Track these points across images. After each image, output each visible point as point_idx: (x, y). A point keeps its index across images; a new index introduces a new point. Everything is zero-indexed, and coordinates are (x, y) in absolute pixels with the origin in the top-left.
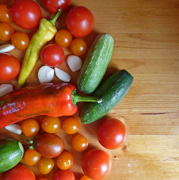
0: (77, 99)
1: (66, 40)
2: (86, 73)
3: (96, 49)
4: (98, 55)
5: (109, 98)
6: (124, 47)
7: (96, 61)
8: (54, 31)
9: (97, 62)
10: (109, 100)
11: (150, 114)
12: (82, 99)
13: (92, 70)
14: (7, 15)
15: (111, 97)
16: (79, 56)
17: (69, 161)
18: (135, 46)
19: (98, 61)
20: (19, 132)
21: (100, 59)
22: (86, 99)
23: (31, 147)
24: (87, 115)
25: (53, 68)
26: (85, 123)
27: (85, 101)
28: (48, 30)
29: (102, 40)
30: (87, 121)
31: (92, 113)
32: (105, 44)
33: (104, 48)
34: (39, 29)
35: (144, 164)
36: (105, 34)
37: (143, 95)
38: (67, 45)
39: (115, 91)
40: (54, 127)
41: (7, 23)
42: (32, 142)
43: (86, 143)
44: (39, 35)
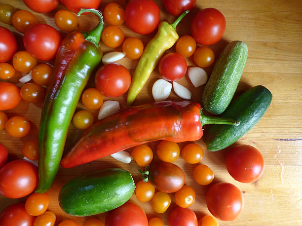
0: (205, 121)
1: (190, 49)
2: (217, 89)
3: (230, 60)
4: (233, 68)
5: (246, 120)
6: (257, 58)
7: (230, 74)
8: (176, 37)
9: (231, 77)
10: (246, 122)
11: (288, 140)
12: (211, 121)
13: (226, 86)
14: (119, 17)
15: (249, 119)
16: (203, 68)
17: (191, 197)
18: (271, 58)
19: (233, 75)
20: (129, 160)
21: (235, 72)
22: (217, 121)
23: (147, 179)
24: (218, 140)
25: (172, 83)
26: (213, 150)
27: (216, 123)
28: (170, 35)
29: (237, 49)
30: (216, 149)
31: (225, 138)
32: (241, 54)
33: (240, 58)
34: (159, 34)
35: (279, 200)
36: (240, 42)
37: (279, 117)
38: (190, 55)
39: (253, 111)
40: (172, 155)
41: (116, 26)
42: (147, 173)
43: (212, 175)
44: (158, 41)
